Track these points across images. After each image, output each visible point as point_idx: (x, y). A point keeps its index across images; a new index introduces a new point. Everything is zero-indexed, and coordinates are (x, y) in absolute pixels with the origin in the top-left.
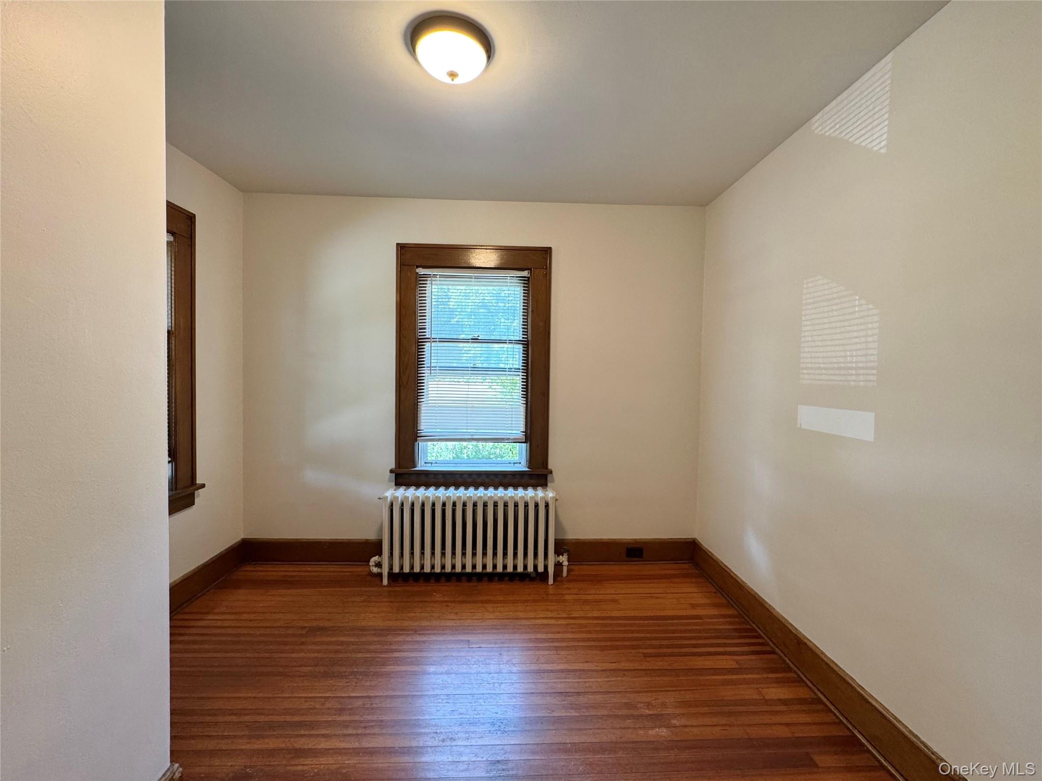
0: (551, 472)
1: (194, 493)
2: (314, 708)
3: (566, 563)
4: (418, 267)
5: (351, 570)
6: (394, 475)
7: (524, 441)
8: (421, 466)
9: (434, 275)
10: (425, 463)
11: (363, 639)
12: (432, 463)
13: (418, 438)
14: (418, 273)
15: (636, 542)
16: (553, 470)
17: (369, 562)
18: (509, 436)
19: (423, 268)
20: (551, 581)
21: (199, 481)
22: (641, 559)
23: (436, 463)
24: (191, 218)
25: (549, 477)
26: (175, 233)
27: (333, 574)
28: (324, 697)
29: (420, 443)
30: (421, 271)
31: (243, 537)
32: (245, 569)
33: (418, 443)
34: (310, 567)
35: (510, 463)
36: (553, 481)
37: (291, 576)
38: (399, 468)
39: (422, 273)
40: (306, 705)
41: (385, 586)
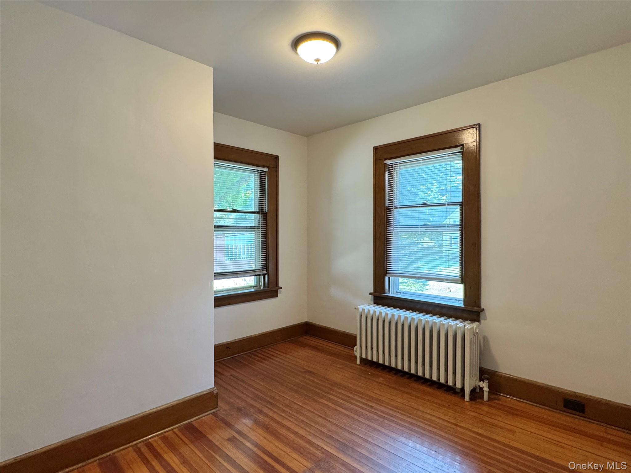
0: (483, 310)
1: (278, 290)
2: (279, 400)
3: (486, 389)
4: (385, 159)
5: (348, 351)
6: (373, 296)
7: (460, 282)
8: (392, 293)
9: (395, 163)
10: (397, 292)
11: (323, 384)
12: (400, 293)
13: (387, 274)
14: (386, 163)
15: (576, 395)
16: (484, 308)
17: (354, 348)
18: (448, 277)
19: (389, 160)
20: (467, 398)
21: (280, 285)
22: (581, 414)
23: (403, 293)
24: (277, 158)
25: (482, 314)
26: (269, 167)
27: (340, 351)
28: (286, 398)
29: (391, 278)
30: (388, 162)
31: (306, 320)
32: (306, 338)
33: (389, 278)
34: (331, 345)
35: (456, 300)
36: (485, 319)
37: (328, 349)
38: (376, 292)
39: (389, 163)
40: (278, 398)
41: (357, 365)
